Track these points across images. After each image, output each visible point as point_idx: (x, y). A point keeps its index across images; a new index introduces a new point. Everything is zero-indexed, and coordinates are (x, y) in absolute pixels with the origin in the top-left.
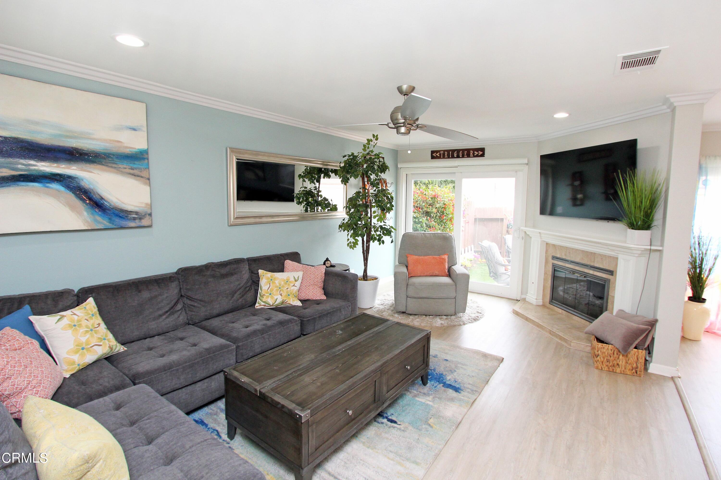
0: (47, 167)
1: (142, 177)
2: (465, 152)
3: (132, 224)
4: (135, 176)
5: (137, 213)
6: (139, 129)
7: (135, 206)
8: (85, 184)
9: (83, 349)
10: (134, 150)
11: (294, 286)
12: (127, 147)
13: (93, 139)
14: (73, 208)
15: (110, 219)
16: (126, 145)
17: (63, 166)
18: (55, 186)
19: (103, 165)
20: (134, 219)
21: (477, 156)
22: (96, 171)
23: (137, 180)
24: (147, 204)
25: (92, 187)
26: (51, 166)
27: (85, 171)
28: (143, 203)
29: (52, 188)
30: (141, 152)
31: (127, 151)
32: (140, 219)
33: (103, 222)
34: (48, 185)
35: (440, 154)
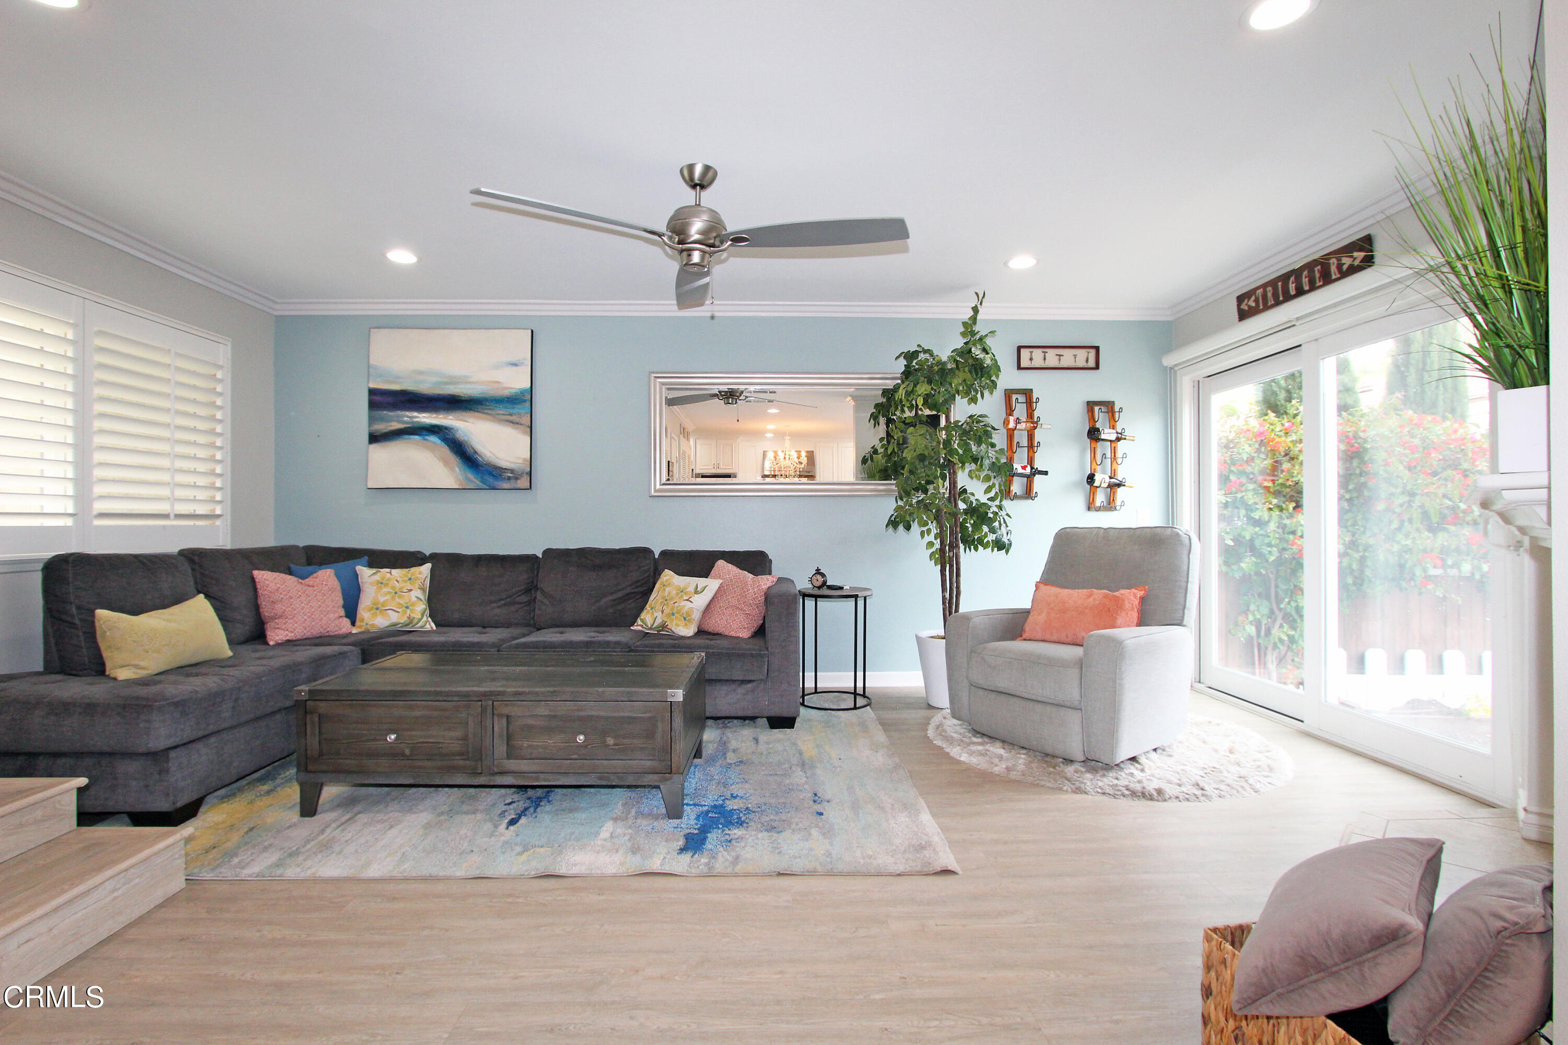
0: (427, 418)
1: (521, 424)
2: (1316, 269)
3: (506, 485)
4: (513, 423)
5: (512, 471)
6: (522, 363)
7: (510, 462)
8: (460, 436)
9: (377, 609)
10: (513, 391)
11: (688, 600)
12: (505, 388)
13: (469, 383)
14: (446, 463)
15: (482, 478)
16: (505, 385)
17: (441, 416)
18: (434, 439)
19: (479, 412)
20: (509, 478)
21: (1353, 270)
22: (471, 420)
23: (515, 428)
24: (525, 460)
25: (466, 439)
26: (430, 417)
27: (461, 420)
28: (519, 458)
29: (430, 441)
30: (521, 393)
31: (506, 393)
32: (516, 479)
33: (473, 479)
34: (426, 437)
35: (1256, 301)
